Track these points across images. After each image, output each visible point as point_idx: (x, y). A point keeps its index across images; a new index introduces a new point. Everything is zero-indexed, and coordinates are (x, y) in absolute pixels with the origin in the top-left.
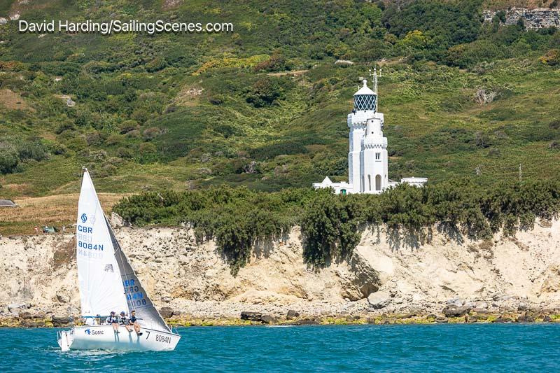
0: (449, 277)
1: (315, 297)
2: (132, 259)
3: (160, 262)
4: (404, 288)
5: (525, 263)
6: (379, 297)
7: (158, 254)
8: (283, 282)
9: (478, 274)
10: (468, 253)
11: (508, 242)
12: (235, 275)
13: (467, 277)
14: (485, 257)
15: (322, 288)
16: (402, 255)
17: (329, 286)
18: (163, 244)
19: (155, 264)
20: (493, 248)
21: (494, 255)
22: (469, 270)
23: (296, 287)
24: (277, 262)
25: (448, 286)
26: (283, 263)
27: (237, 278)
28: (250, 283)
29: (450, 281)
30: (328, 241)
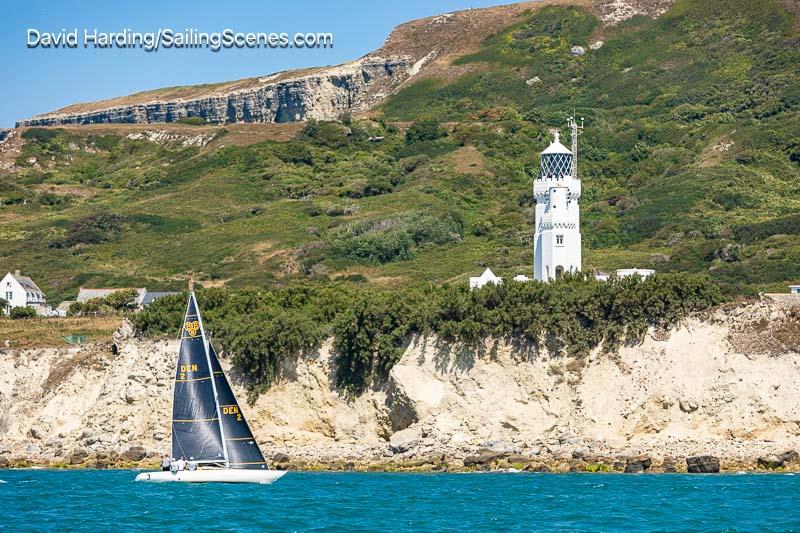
0: (515, 410)
1: (345, 436)
2: (131, 381)
3: (161, 385)
4: (445, 424)
5: (623, 392)
6: (404, 436)
7: (161, 374)
8: (308, 414)
9: (554, 406)
10: (547, 376)
11: (607, 361)
12: (253, 404)
13: (541, 411)
14: (569, 383)
15: (354, 423)
16: (457, 379)
17: (363, 421)
18: (169, 361)
19: (155, 388)
20: (583, 371)
21: (583, 380)
22: (543, 400)
23: (324, 421)
24: (305, 387)
25: (512, 423)
26: (312, 389)
27: (255, 409)
28: (269, 416)
29: (516, 416)
30: (362, 358)
